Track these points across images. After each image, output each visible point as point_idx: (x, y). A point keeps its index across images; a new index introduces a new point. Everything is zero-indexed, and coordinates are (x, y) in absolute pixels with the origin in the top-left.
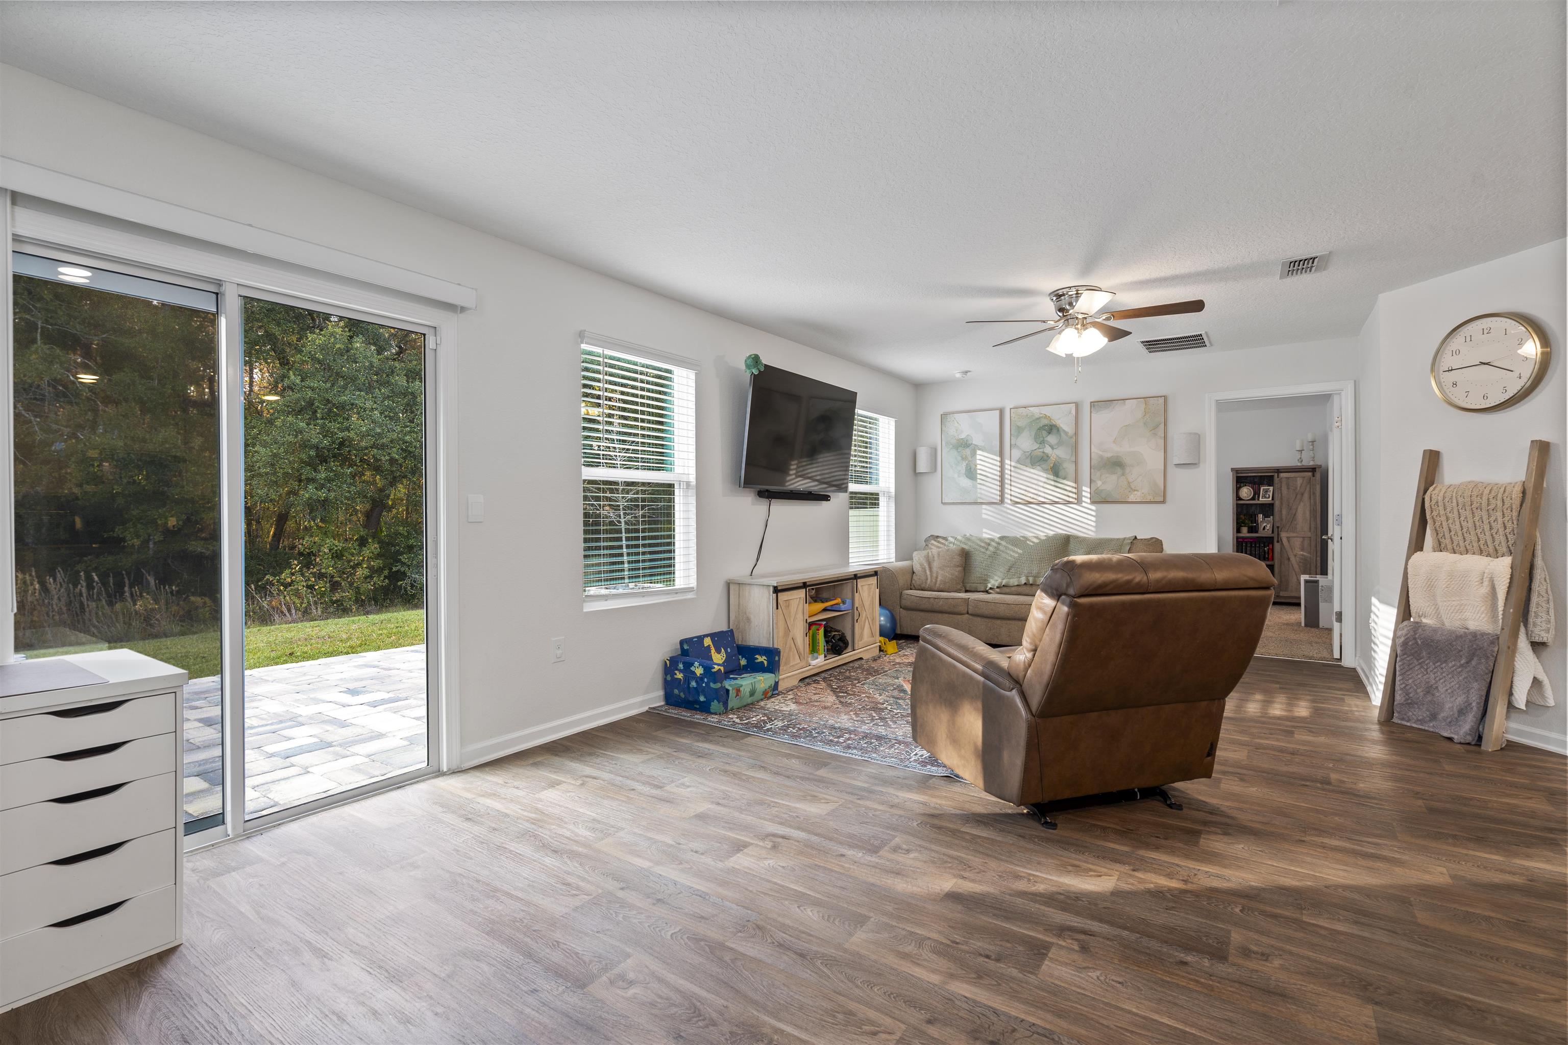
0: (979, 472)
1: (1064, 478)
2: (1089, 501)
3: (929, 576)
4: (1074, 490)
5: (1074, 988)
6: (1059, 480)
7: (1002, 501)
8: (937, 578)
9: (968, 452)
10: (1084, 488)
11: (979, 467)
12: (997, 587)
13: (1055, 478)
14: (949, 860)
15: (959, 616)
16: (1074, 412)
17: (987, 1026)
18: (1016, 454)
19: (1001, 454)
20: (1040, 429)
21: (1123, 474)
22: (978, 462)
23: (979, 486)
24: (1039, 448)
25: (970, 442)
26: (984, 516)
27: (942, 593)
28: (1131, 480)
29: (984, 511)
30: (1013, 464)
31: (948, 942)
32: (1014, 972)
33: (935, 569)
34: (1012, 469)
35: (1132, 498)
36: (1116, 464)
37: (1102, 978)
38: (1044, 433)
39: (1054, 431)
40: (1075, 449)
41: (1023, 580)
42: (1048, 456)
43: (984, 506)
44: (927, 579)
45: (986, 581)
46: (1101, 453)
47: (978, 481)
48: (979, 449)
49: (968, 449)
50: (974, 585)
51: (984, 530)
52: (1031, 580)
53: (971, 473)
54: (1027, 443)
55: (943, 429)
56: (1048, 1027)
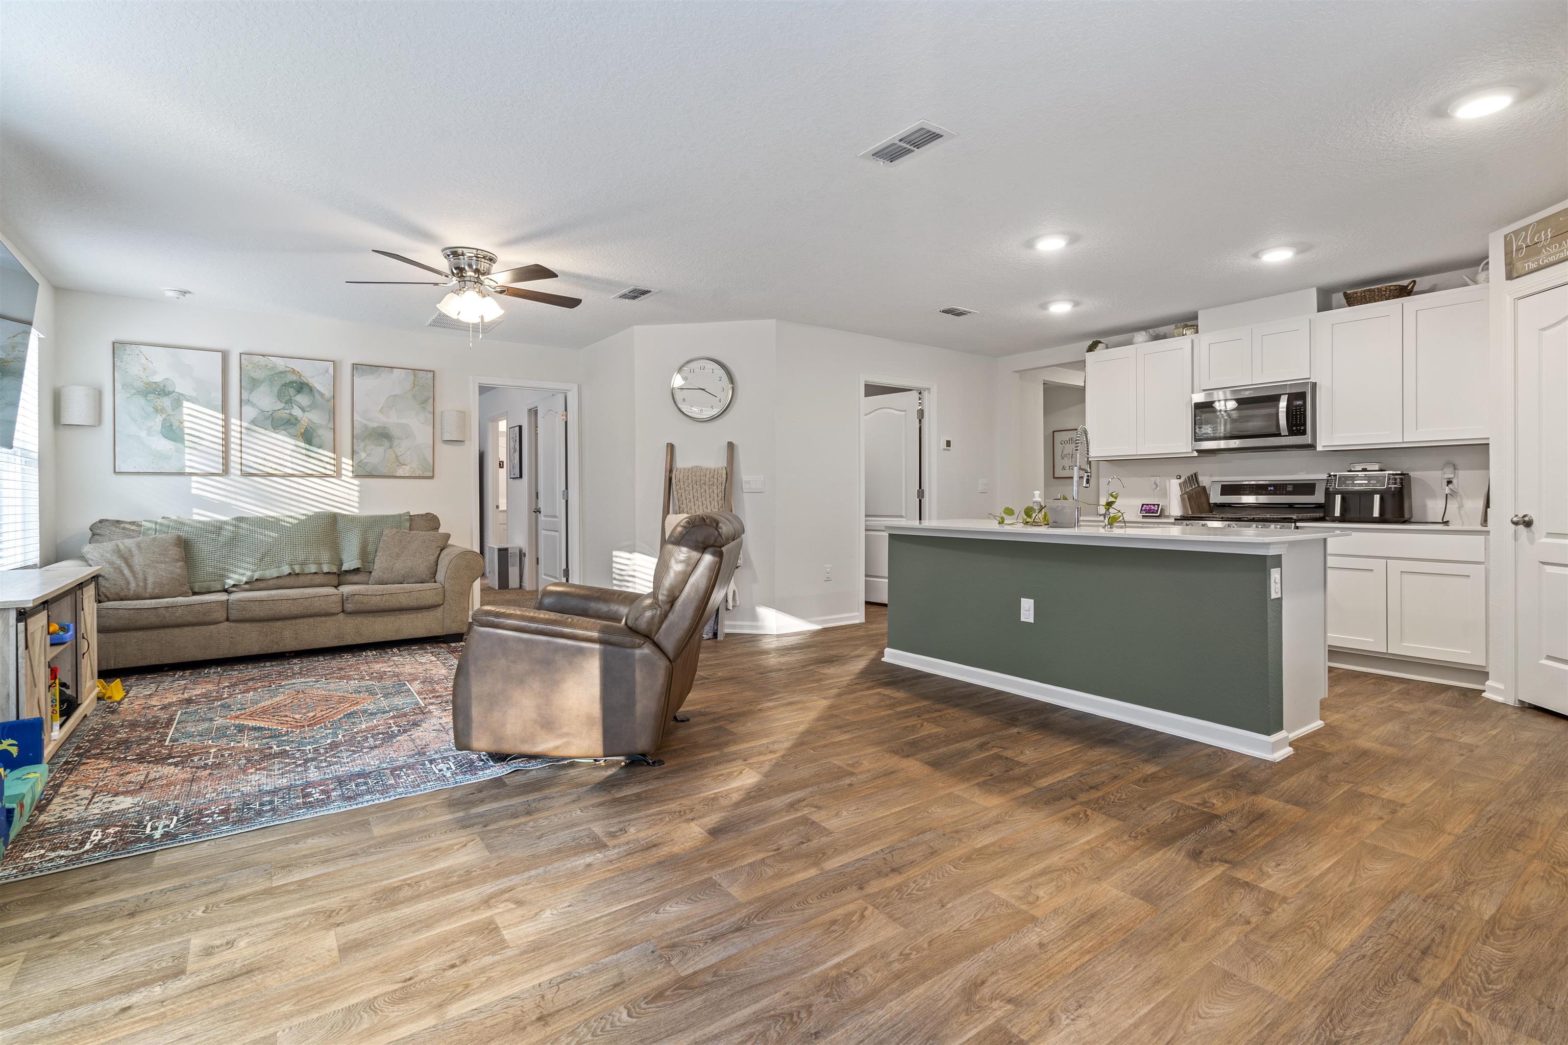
0: (187, 431)
1: (320, 447)
2: (351, 474)
3: (131, 579)
4: (332, 461)
5: (546, 934)
6: (312, 448)
7: (226, 472)
8: (145, 579)
9: (166, 402)
10: (344, 460)
11: (186, 424)
12: (246, 583)
13: (307, 446)
14: (299, 920)
15: (212, 627)
16: (331, 371)
17: (520, 1012)
18: (250, 412)
19: (225, 409)
20: (285, 385)
21: (391, 447)
22: (186, 418)
23: (187, 450)
24: (284, 409)
25: (171, 389)
26: (194, 491)
27: (161, 600)
28: (399, 454)
29: (194, 485)
30: (245, 424)
31: (401, 985)
32: (488, 960)
33: (137, 568)
34: (244, 430)
35: (400, 472)
36: (383, 435)
37: (555, 912)
38: (292, 391)
39: (306, 390)
40: (333, 413)
41: (286, 570)
42: (297, 419)
43: (194, 478)
44: (128, 583)
45: (223, 577)
46: (365, 422)
47: (187, 443)
48: (188, 400)
49: (166, 398)
50: (206, 584)
51: (195, 510)
52: (297, 569)
53: (173, 432)
54: (266, 400)
55: (118, 363)
56: (562, 972)
